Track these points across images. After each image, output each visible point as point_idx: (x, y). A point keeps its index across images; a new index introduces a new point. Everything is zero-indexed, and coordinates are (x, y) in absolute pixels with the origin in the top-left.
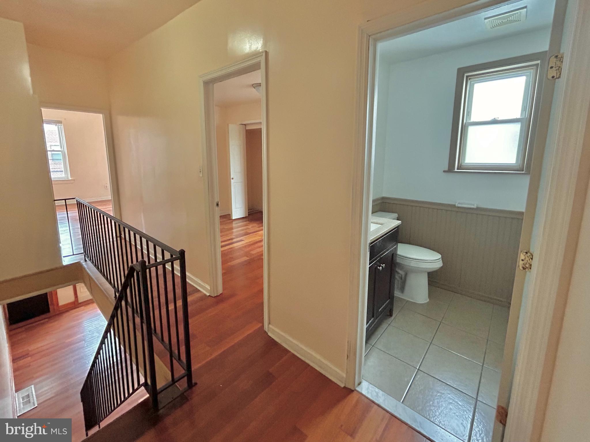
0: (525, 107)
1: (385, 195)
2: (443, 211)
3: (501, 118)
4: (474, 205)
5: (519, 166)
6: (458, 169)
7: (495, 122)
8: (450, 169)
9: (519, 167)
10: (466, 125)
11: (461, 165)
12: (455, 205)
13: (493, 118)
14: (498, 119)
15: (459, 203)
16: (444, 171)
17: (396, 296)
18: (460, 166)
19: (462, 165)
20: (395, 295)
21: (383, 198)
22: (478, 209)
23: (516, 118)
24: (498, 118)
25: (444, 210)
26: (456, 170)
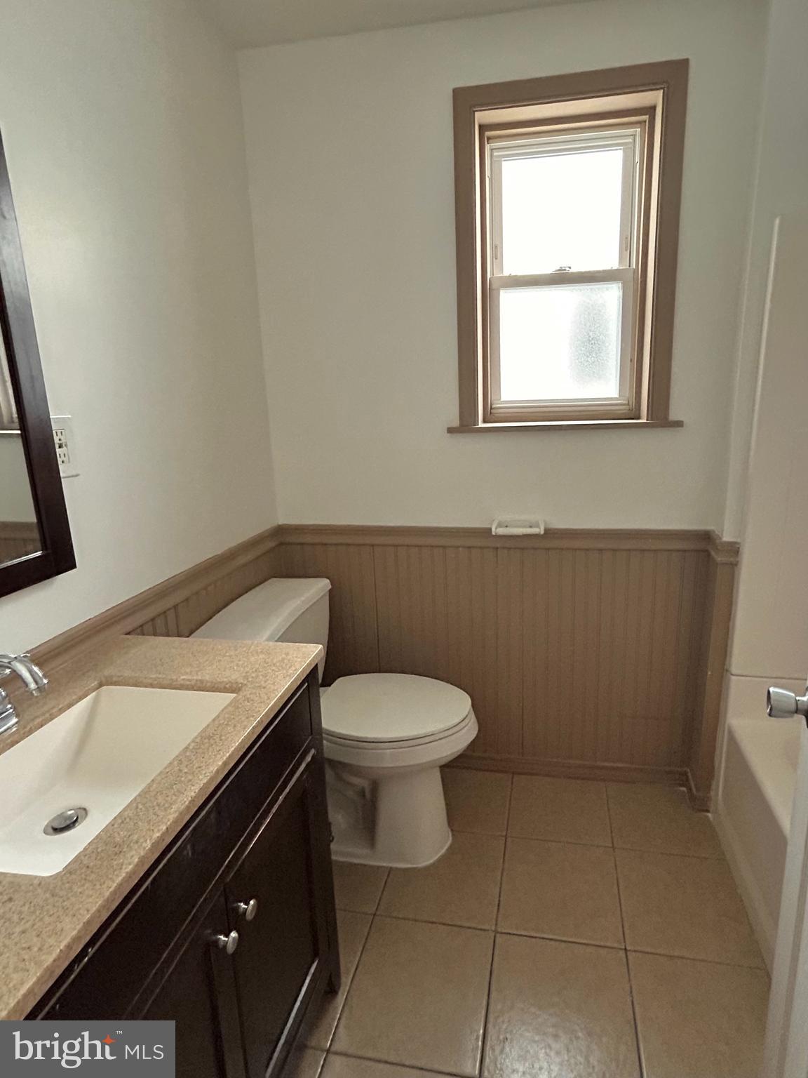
0: (627, 238)
1: (282, 521)
2: (460, 549)
3: (577, 267)
4: (538, 526)
5: (628, 404)
6: (485, 421)
7: (562, 278)
8: (465, 426)
9: (627, 407)
10: (494, 286)
11: (491, 408)
12: (490, 529)
13: (558, 268)
14: (571, 271)
15: (500, 525)
16: (451, 430)
17: (336, 861)
18: (491, 413)
19: (494, 408)
20: (334, 857)
21: (280, 531)
22: (550, 533)
23: (609, 268)
24: (570, 268)
25: (464, 547)
26: (481, 425)
